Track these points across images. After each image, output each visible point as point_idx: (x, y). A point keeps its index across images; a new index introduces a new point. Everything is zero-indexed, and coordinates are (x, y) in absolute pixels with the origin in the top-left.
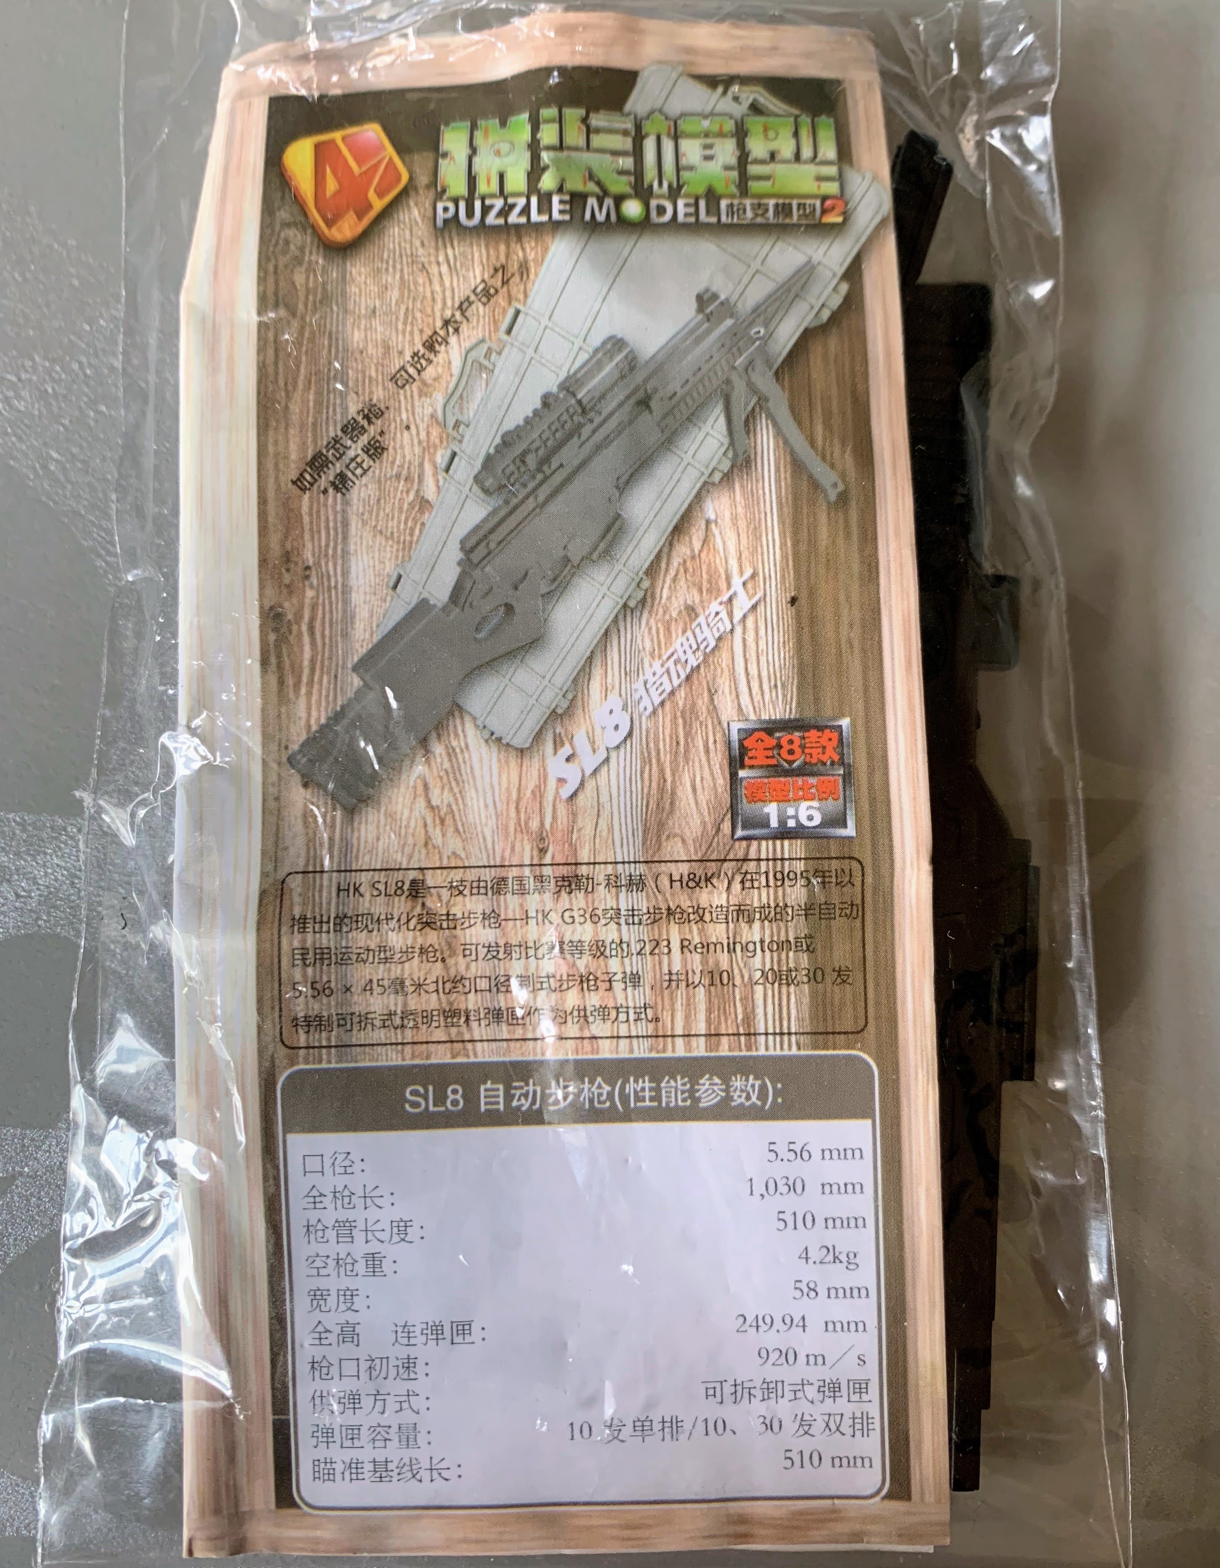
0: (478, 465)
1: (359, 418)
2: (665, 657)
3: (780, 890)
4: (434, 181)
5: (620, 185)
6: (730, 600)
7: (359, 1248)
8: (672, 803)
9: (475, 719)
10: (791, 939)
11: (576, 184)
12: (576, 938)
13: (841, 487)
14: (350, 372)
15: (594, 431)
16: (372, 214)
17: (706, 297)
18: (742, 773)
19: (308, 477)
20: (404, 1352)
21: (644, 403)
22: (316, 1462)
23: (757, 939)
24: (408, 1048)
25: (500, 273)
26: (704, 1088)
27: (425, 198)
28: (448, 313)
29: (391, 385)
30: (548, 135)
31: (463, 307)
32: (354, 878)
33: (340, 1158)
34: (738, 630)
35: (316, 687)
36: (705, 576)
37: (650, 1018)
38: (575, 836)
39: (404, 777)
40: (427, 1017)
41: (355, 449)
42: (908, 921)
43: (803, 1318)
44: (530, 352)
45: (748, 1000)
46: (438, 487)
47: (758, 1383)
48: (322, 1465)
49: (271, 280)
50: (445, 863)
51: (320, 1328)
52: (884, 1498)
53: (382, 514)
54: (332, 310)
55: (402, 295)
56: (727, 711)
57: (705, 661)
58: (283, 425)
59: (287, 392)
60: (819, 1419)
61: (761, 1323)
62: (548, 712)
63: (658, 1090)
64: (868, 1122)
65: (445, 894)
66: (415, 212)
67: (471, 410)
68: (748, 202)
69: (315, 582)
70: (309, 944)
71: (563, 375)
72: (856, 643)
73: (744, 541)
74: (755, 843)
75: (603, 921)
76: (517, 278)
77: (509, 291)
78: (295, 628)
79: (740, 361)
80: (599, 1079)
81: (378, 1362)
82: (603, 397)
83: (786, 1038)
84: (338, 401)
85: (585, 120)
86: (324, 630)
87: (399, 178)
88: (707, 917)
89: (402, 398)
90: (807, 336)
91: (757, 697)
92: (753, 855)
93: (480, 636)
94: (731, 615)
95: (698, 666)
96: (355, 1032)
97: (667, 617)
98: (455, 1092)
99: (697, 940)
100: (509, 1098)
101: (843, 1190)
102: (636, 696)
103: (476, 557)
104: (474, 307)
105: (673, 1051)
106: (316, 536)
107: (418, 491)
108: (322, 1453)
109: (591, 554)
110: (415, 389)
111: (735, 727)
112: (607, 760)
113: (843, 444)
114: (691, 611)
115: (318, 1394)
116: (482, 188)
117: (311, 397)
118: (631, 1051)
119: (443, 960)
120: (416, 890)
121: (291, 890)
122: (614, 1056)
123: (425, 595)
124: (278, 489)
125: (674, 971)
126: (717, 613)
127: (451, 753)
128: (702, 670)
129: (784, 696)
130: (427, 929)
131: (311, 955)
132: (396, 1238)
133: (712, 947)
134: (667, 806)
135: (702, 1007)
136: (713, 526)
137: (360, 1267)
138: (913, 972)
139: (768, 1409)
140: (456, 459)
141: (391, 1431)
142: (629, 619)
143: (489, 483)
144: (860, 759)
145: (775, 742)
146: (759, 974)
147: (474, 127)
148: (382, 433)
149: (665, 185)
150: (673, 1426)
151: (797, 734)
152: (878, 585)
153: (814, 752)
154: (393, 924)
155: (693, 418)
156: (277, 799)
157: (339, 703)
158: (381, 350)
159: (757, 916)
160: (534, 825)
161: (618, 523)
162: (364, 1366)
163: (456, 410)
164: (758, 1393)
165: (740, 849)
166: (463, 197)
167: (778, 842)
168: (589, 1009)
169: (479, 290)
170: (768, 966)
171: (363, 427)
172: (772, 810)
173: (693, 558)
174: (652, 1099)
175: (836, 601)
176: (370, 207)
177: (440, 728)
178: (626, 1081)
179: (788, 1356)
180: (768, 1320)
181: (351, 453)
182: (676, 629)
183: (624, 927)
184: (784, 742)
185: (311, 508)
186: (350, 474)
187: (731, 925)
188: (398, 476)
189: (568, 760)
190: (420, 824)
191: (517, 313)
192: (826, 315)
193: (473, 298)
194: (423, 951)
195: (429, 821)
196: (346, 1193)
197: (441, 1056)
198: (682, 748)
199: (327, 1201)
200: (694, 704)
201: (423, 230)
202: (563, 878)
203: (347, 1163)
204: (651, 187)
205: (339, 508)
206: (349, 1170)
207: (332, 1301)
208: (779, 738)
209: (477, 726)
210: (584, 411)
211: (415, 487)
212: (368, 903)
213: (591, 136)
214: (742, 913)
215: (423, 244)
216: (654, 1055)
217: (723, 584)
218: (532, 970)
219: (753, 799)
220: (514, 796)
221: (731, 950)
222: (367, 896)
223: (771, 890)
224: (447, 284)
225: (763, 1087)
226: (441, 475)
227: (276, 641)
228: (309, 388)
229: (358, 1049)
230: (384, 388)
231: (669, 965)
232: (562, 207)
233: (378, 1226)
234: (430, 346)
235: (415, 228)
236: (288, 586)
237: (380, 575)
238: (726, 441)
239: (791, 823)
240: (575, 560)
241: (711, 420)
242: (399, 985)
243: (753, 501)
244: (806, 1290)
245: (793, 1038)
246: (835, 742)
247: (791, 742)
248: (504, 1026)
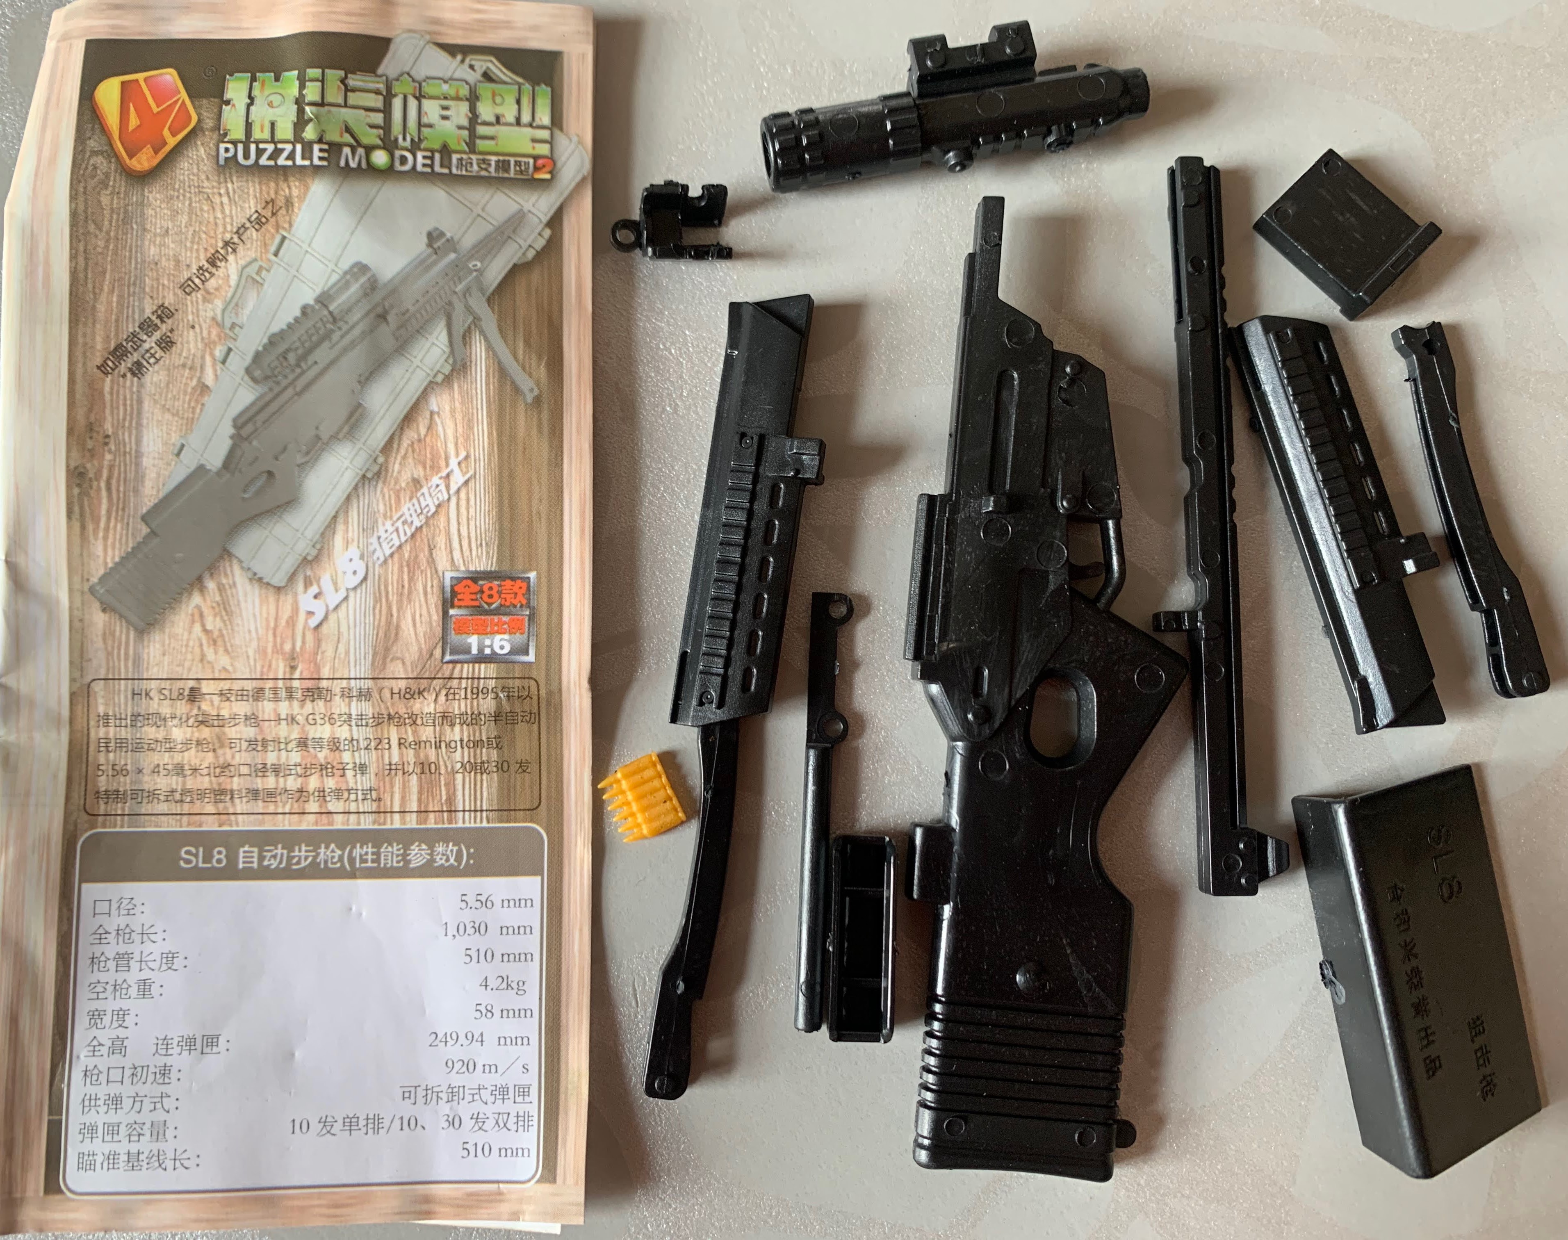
0: (248, 359)
1: (154, 318)
2: (395, 519)
3: (475, 702)
4: (217, 127)
5: (371, 137)
6: (448, 476)
7: (134, 976)
8: (397, 634)
9: (240, 561)
10: (484, 738)
11: (334, 136)
12: (318, 736)
13: (536, 392)
14: (147, 279)
15: (342, 337)
16: (167, 149)
17: (435, 235)
18: (452, 612)
19: (110, 363)
20: (161, 1061)
21: (382, 317)
22: (81, 1155)
23: (457, 738)
24: (185, 818)
25: (270, 206)
26: (413, 853)
27: (210, 138)
28: (228, 236)
29: (179, 292)
30: (312, 92)
31: (240, 231)
32: (145, 685)
33: (125, 902)
34: (454, 500)
35: (111, 532)
36: (428, 455)
37: (374, 797)
38: (319, 657)
39: (183, 606)
40: (201, 794)
41: (150, 343)
42: (573, 725)
43: (482, 1035)
44: (293, 272)
45: (451, 786)
46: (216, 375)
47: (444, 1088)
48: (86, 1157)
49: (81, 199)
50: (217, 676)
51: (95, 1043)
52: (538, 1181)
53: (170, 396)
54: (132, 228)
55: (190, 218)
56: (442, 563)
57: (427, 523)
58: (90, 321)
59: (95, 294)
60: (491, 1116)
61: (449, 1039)
62: (301, 558)
63: (377, 854)
64: (539, 878)
65: (216, 699)
66: (202, 150)
67: (244, 317)
68: (474, 157)
69: (113, 448)
70: (111, 735)
71: (318, 291)
72: (544, 516)
73: (460, 430)
74: (459, 666)
75: (339, 723)
76: (283, 211)
77: (277, 222)
78: (95, 484)
79: (460, 288)
80: (333, 846)
81: (139, 1069)
82: (349, 310)
83: (478, 814)
84: (137, 304)
85: (343, 81)
86: (119, 486)
87: (190, 118)
88: (419, 722)
89: (189, 303)
90: (515, 271)
91: (467, 553)
92: (456, 674)
93: (246, 496)
94: (448, 488)
95: (421, 527)
96: (144, 804)
97: (398, 487)
98: (220, 853)
99: (411, 739)
100: (261, 858)
101: (516, 931)
102: (371, 548)
103: (245, 432)
104: (248, 232)
105: (392, 824)
106: (115, 411)
107: (200, 378)
108: (87, 1147)
109: (338, 433)
110: (199, 296)
111: (448, 575)
112: (346, 598)
113: (540, 358)
114: (416, 483)
115: (88, 1097)
116: (257, 134)
117: (115, 299)
118: (359, 823)
119: (214, 751)
120: (194, 695)
121: (96, 693)
122: (346, 827)
123: (203, 462)
124: (85, 372)
125: (394, 762)
126: (438, 486)
127: (221, 588)
128: (424, 529)
129: (488, 553)
130: (202, 727)
131: (112, 744)
132: (164, 967)
133: (423, 744)
134: (393, 635)
135: (415, 789)
136: (436, 417)
137: (133, 992)
138: (576, 764)
139: (451, 1108)
140: (232, 354)
141: (145, 1127)
142: (366, 487)
143: (257, 373)
144: (541, 603)
145: (478, 588)
146: (459, 765)
147: (253, 79)
148: (172, 331)
149: (408, 138)
150: (375, 1123)
151: (496, 583)
152: (562, 471)
153: (508, 597)
154: (175, 722)
155: (421, 331)
156: (81, 620)
157: (131, 545)
158: (172, 263)
159: (458, 721)
160: (288, 647)
161: (360, 410)
162: (128, 1073)
163: (233, 315)
164: (444, 1096)
165: (447, 670)
166: (241, 142)
167: (477, 665)
168: (327, 790)
169: (253, 219)
170: (466, 760)
171: (156, 325)
172: (473, 641)
173: (419, 441)
174: (373, 861)
175: (530, 480)
176: (165, 143)
177: (212, 569)
178: (354, 847)
179: (469, 1066)
180: (454, 1036)
181: (146, 346)
182: (404, 496)
183: (354, 728)
184: (485, 589)
185: (112, 388)
186: (145, 363)
187: (438, 728)
188: (184, 366)
189: (316, 597)
190: (197, 644)
191: (284, 238)
192: (531, 254)
193: (248, 225)
194: (199, 743)
195: (204, 642)
196: (127, 931)
197: (210, 825)
198: (406, 591)
199: (111, 938)
200: (417, 557)
201: (207, 166)
202: (308, 690)
203: (131, 906)
204: (396, 140)
205: (135, 389)
206: (132, 912)
207: (107, 1020)
208: (482, 586)
209: (242, 568)
210: (335, 320)
211: (198, 374)
212: (157, 705)
213: (349, 94)
214: (446, 718)
215: (208, 179)
216: (376, 827)
217: (442, 463)
218: (283, 760)
219: (460, 631)
220: (272, 625)
221: (438, 747)
222: (156, 699)
223: (469, 702)
224: (227, 212)
225: (459, 852)
226: (219, 366)
227: (80, 494)
228: (113, 292)
229: (147, 817)
230: (175, 294)
231: (390, 757)
232: (321, 155)
233: (151, 958)
234: (212, 262)
235: (201, 165)
236: (89, 450)
237: (166, 443)
238: (447, 350)
239: (488, 651)
240: (325, 436)
241: (436, 333)
242: (179, 769)
243: (467, 399)
244: (484, 1011)
245: (484, 814)
246: (524, 591)
247: (491, 588)
248: (260, 803)
